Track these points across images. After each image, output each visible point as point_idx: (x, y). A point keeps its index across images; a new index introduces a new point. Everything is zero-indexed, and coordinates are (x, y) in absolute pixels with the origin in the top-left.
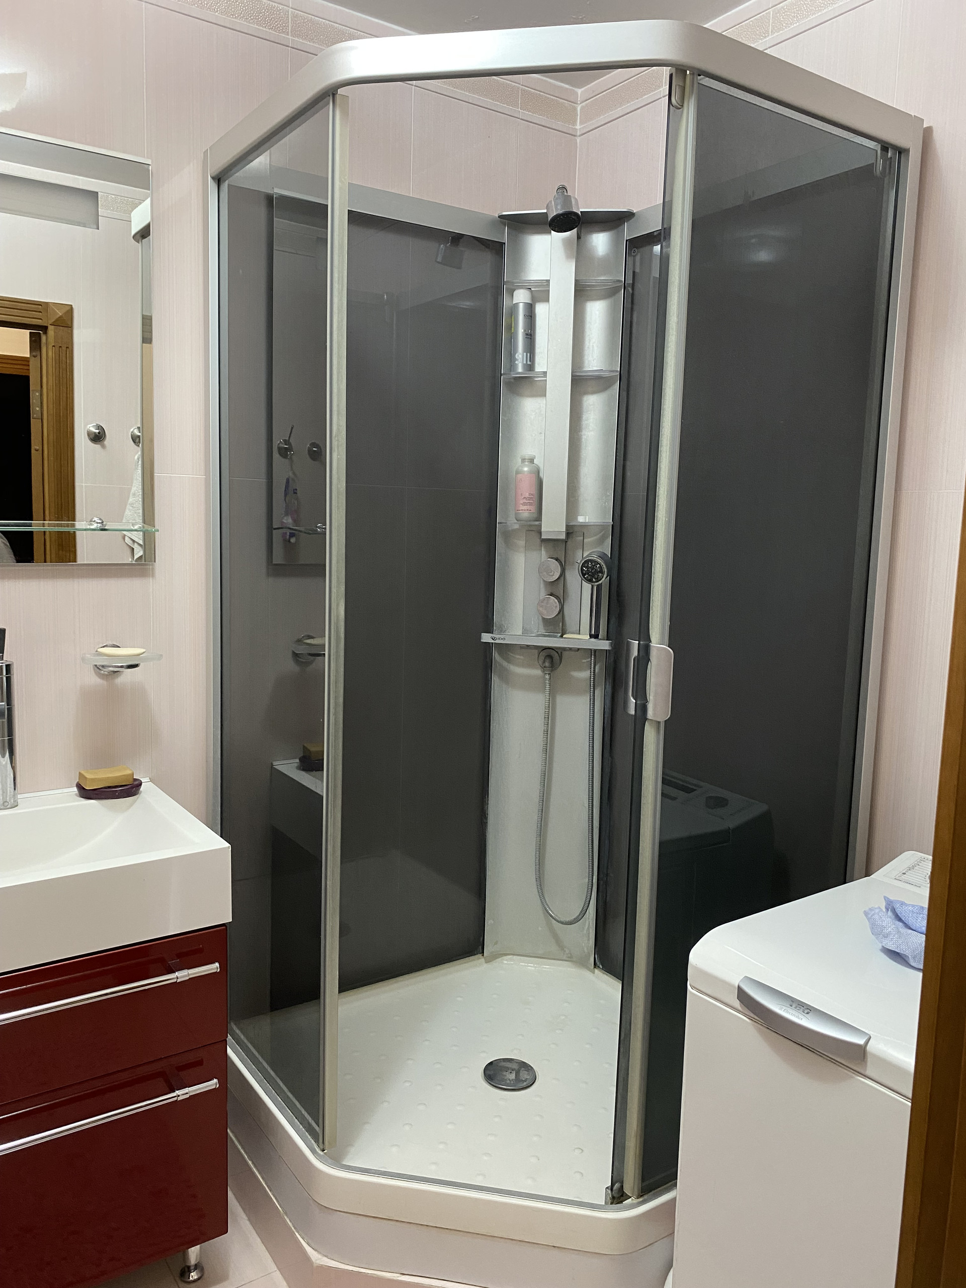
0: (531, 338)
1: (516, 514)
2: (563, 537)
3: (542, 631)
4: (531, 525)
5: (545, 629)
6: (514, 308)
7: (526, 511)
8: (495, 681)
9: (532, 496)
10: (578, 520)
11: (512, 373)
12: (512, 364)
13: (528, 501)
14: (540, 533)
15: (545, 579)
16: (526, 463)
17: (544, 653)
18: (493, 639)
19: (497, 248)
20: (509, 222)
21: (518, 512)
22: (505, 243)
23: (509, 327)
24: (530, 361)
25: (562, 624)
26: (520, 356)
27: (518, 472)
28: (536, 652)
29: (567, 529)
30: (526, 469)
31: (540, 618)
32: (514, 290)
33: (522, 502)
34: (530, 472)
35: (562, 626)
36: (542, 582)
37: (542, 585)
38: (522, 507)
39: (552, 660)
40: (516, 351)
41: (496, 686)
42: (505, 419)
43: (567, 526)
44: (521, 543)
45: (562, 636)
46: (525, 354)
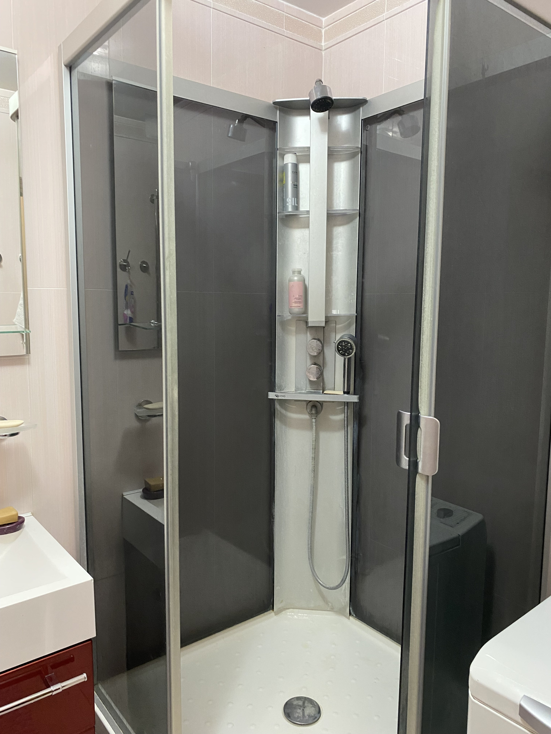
0: (297, 188)
1: (289, 309)
2: (323, 325)
3: (309, 389)
4: (300, 317)
5: (311, 388)
6: (284, 168)
7: (297, 307)
8: (278, 424)
9: (301, 297)
10: (333, 313)
11: (284, 212)
12: (284, 206)
13: (299, 300)
14: (307, 323)
15: (311, 354)
16: (296, 274)
17: (310, 404)
18: (277, 396)
19: (271, 125)
20: (281, 107)
21: (291, 308)
22: (277, 122)
23: (282, 180)
24: (297, 204)
25: (323, 384)
26: (290, 200)
27: (290, 281)
28: (305, 403)
29: (326, 319)
30: (296, 278)
31: (308, 380)
32: (284, 155)
33: (293, 301)
34: (299, 280)
35: (323, 385)
36: (308, 355)
37: (308, 358)
38: (294, 305)
39: (317, 409)
40: (287, 196)
41: (278, 427)
42: (280, 244)
43: (326, 317)
44: (293, 329)
45: (323, 392)
46: (293, 198)
